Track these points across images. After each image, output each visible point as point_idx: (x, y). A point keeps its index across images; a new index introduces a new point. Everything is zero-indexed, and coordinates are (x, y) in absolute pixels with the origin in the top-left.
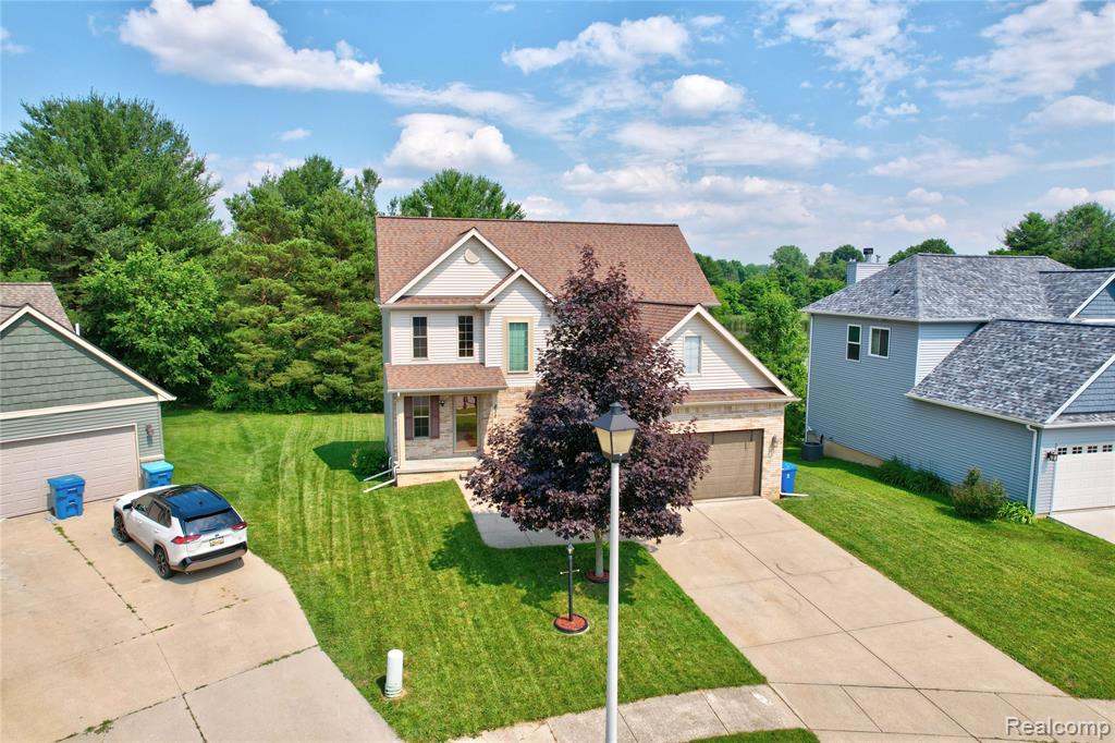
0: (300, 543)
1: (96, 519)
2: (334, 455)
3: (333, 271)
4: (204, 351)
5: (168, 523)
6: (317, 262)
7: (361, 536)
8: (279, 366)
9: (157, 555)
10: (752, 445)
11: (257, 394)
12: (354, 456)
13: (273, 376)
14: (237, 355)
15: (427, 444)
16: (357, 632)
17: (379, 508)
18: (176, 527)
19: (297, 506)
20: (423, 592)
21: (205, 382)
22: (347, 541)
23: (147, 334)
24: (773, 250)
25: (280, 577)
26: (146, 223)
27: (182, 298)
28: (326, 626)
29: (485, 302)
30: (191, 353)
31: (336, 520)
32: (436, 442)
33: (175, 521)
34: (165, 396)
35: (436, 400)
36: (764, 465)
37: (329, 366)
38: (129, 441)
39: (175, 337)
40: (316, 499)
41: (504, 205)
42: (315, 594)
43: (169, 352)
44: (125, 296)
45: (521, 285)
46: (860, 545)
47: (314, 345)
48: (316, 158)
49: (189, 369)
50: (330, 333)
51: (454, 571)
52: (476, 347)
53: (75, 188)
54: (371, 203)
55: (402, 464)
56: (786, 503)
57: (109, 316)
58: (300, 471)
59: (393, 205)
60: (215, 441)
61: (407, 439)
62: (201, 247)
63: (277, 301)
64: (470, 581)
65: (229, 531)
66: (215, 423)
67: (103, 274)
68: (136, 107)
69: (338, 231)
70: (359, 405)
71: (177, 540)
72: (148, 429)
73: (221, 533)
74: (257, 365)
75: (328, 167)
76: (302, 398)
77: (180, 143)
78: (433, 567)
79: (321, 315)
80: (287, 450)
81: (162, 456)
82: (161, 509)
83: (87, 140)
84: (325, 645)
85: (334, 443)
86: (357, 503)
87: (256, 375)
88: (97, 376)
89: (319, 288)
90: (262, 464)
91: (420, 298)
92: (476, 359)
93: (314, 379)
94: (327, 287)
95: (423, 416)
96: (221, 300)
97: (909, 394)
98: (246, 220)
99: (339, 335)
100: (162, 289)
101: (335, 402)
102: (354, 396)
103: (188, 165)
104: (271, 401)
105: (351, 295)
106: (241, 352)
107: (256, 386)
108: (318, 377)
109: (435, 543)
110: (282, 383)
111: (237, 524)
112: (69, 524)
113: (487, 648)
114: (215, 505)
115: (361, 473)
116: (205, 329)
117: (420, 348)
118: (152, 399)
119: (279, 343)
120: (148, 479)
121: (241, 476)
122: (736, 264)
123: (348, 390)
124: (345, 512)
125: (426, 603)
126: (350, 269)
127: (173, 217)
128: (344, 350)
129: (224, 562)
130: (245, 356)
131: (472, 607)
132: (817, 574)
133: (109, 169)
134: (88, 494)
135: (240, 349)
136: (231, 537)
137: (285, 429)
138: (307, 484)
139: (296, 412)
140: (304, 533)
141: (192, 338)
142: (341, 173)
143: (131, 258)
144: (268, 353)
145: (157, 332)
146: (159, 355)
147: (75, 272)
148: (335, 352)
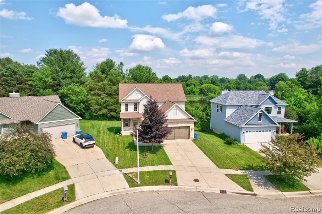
0: (104, 144)
1: (69, 139)
2: (111, 130)
3: (112, 89)
4: (84, 106)
5: (83, 140)
6: (109, 87)
7: (114, 143)
8: (100, 110)
9: (81, 145)
10: (188, 129)
11: (95, 116)
12: (114, 130)
13: (99, 112)
14: (91, 107)
15: (128, 128)
16: (112, 156)
17: (118, 139)
18: (84, 140)
19: (103, 139)
20: (123, 152)
21: (84, 113)
22: (112, 144)
23: (72, 103)
24: (237, 75)
25: (100, 149)
26: (71, 77)
27: (79, 95)
28: (107, 156)
29: (139, 101)
30: (81, 107)
31: (110, 141)
32: (130, 127)
33: (84, 139)
34: (80, 118)
35: (130, 119)
36: (190, 133)
37: (111, 110)
38: (74, 126)
39: (77, 103)
40: (107, 137)
41: (152, 72)
42: (106, 151)
43: (76, 107)
44: (68, 95)
45: (146, 97)
46: (202, 148)
47: (108, 105)
48: (109, 59)
49: (80, 110)
50: (111, 103)
51: (129, 149)
52: (137, 109)
53: (58, 71)
54: (122, 70)
55: (123, 131)
56: (194, 141)
57: (64, 99)
58: (104, 132)
59: (127, 71)
60: (87, 126)
61: (124, 127)
62: (83, 82)
63: (100, 96)
64: (131, 150)
65: (92, 141)
66: (86, 122)
67: (64, 90)
68: (69, 51)
69: (113, 80)
70: (117, 119)
71: (84, 142)
72: (77, 124)
73: (91, 141)
74: (95, 110)
75: (112, 61)
76: (105, 117)
77: (79, 58)
78: (126, 148)
79: (109, 99)
80: (101, 128)
81: (79, 129)
82: (81, 137)
83: (60, 60)
84: (107, 158)
85: (111, 127)
86: (114, 138)
87: (95, 112)
88: (69, 114)
89: (109, 93)
90: (97, 131)
91: (127, 100)
92: (137, 112)
93: (107, 113)
94: (111, 92)
95: (127, 123)
96: (87, 95)
97: (225, 120)
98: (93, 77)
99: (113, 103)
100: (75, 93)
101: (112, 118)
102: (116, 117)
103: (80, 63)
104: (98, 118)
105: (116, 94)
106: (92, 107)
107: (95, 114)
108: (108, 113)
109: (127, 145)
110: (101, 114)
111: (93, 140)
112: (65, 140)
113: (131, 159)
114: (90, 137)
115: (115, 133)
116: (84, 102)
117: (127, 109)
118: (78, 118)
119: (100, 105)
120: (77, 133)
121: (93, 133)
122: (227, 79)
123: (115, 115)
124: (112, 140)
125: (123, 153)
126: (116, 88)
127: (77, 76)
128: (114, 106)
129: (91, 146)
130: (92, 108)
131: (131, 154)
132: (191, 152)
133: (64, 66)
134: (68, 135)
135: (91, 106)
136: (93, 142)
137: (101, 124)
138: (105, 135)
139: (104, 120)
140: (104, 143)
141: (81, 104)
142: (115, 63)
143: (69, 86)
144: (98, 107)
145: (74, 103)
146: (74, 108)
147: (58, 89)
148: (112, 107)
